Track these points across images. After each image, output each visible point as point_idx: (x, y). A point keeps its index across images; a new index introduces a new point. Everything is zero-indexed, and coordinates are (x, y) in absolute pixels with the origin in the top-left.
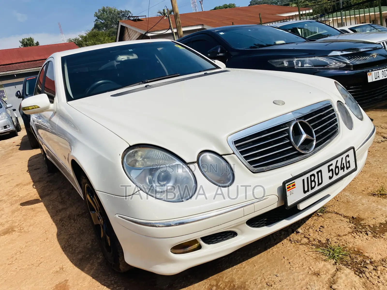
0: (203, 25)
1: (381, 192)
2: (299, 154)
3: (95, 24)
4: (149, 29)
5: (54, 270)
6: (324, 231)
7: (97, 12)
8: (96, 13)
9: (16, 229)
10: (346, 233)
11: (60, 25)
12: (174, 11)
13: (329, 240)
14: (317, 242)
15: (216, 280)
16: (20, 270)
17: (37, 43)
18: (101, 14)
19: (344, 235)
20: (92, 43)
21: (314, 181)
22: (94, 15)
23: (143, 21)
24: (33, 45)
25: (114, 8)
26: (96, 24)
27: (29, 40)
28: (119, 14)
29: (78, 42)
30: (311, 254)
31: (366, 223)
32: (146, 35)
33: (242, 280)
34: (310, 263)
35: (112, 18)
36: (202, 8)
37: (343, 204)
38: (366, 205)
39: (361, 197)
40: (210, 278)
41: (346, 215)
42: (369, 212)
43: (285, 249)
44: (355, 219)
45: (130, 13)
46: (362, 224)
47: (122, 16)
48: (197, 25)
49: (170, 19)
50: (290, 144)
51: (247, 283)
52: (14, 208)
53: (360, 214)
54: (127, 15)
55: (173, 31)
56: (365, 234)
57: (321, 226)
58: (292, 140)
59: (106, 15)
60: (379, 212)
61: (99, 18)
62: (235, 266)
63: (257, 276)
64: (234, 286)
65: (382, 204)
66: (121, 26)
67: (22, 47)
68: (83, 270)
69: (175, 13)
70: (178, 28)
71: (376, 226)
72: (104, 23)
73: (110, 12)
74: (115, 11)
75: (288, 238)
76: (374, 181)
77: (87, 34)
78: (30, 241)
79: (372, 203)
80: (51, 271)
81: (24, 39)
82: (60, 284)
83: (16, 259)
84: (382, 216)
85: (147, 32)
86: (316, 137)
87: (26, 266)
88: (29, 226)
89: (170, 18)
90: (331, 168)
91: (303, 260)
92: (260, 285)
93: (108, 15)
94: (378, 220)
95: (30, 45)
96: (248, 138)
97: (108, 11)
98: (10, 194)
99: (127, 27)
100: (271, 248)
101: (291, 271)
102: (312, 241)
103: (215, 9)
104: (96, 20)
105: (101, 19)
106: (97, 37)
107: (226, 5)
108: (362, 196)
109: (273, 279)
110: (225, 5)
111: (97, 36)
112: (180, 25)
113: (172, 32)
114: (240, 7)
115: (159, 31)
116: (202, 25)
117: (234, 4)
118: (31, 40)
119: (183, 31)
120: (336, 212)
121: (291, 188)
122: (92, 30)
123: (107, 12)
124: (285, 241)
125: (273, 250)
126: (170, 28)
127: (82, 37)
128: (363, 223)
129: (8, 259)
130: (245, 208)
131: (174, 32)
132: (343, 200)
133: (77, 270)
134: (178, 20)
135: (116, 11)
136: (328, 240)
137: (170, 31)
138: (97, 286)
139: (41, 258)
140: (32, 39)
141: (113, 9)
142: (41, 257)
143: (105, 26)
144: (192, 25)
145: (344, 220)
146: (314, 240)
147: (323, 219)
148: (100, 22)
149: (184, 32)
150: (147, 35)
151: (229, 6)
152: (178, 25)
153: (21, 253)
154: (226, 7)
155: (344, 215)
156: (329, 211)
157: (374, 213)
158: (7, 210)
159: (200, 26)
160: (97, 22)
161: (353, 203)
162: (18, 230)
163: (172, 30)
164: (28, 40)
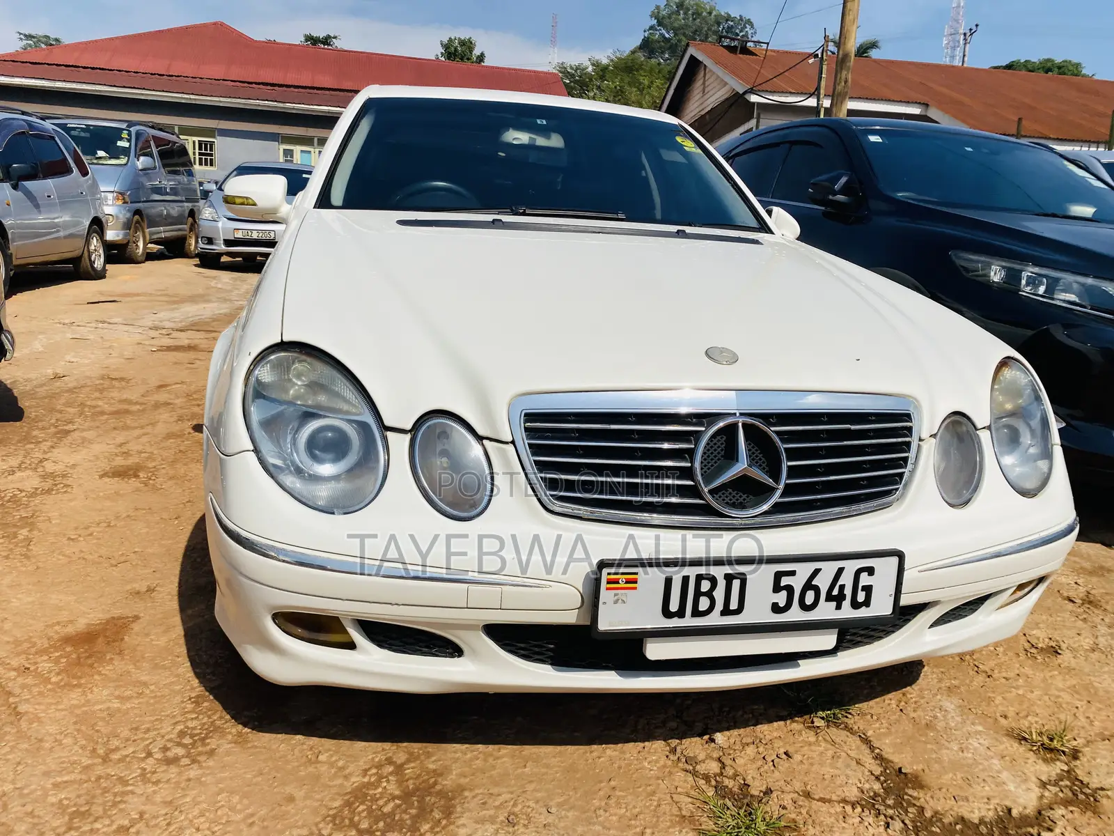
0: (927, 105)
1: (1051, 740)
2: (707, 510)
3: (645, 37)
4: (759, 81)
5: (134, 586)
6: (782, 766)
7: (662, 7)
8: (658, 7)
9: (141, 475)
10: (834, 798)
11: (556, 23)
12: (842, 47)
13: (772, 792)
14: (737, 784)
15: (411, 754)
16: (79, 558)
17: (481, 56)
18: (670, 15)
19: (822, 800)
20: (616, 87)
21: (709, 594)
22: (650, 13)
23: (754, 57)
24: (468, 59)
25: (712, 3)
26: (648, 38)
27: (464, 45)
28: (719, 24)
29: (580, 77)
30: (684, 804)
31: (922, 800)
32: (747, 96)
33: (463, 781)
34: (657, 821)
35: (696, 31)
36: (964, 56)
37: (911, 726)
38: (970, 755)
39: (980, 728)
40: (405, 744)
41: (886, 756)
42: (959, 776)
43: (635, 762)
44: (903, 776)
45: (752, 26)
46: (906, 797)
47: (726, 32)
48: (907, 103)
49: (825, 67)
50: (687, 473)
51: (466, 793)
52: (176, 428)
53: (927, 771)
54: (740, 32)
55: (821, 102)
56: (882, 823)
57: (786, 753)
58: (697, 465)
59: (684, 19)
60: (987, 788)
61: (660, 24)
62: (480, 745)
63: (505, 790)
64: (435, 783)
65: (1020, 773)
66: (692, 56)
67: (443, 59)
68: (183, 609)
69: (841, 52)
70: (837, 98)
71: (941, 819)
72: (667, 40)
73: (697, 14)
74: (710, 13)
75: (674, 742)
76: (1068, 703)
77: (612, 60)
78: (144, 509)
79: (992, 758)
80: (128, 587)
81: (453, 38)
82: (120, 618)
83: (91, 534)
84: (986, 800)
85: (752, 89)
86: (787, 485)
87: (96, 555)
88: (171, 478)
89: (826, 63)
90: (785, 581)
91: (651, 805)
92: (492, 812)
93: (688, 19)
94: (960, 807)
95: (462, 59)
96: (573, 418)
97: (692, 7)
98: (195, 396)
99: (705, 65)
100: (604, 746)
101: (594, 815)
102: (725, 776)
103: (1009, 67)
104: (652, 28)
105: (665, 27)
106: (635, 74)
107: (1053, 61)
108: (986, 729)
109: (536, 813)
110: (1049, 60)
111: (637, 70)
112: (846, 90)
113: (816, 105)
114: (1096, 78)
115: (787, 95)
116: (924, 107)
117: (1078, 65)
118: (468, 45)
119: (848, 110)
120: (868, 735)
121: (622, 585)
122: (633, 52)
123: (688, 9)
124: (659, 745)
125: (605, 753)
126: (816, 93)
127: (596, 64)
128: (911, 796)
129: (76, 528)
130: (472, 587)
131: (822, 107)
132: (919, 717)
133: (174, 605)
134: (844, 73)
135: (714, 13)
136: (768, 792)
137: (812, 102)
138: (176, 654)
139: (135, 552)
140: (471, 43)
141: (708, 8)
142: (136, 550)
143: (670, 48)
144: (892, 98)
145: (867, 765)
146: (736, 775)
147: (812, 739)
148: (661, 34)
149: (851, 113)
150: (748, 99)
151: (1059, 68)
152: (839, 88)
153: (109, 526)
154: (1047, 67)
155: (883, 753)
156: (851, 726)
157: (970, 785)
158: (161, 429)
159: (918, 105)
160: (650, 34)
161: (942, 734)
162: (144, 478)
163: (818, 101)
164: (462, 43)
